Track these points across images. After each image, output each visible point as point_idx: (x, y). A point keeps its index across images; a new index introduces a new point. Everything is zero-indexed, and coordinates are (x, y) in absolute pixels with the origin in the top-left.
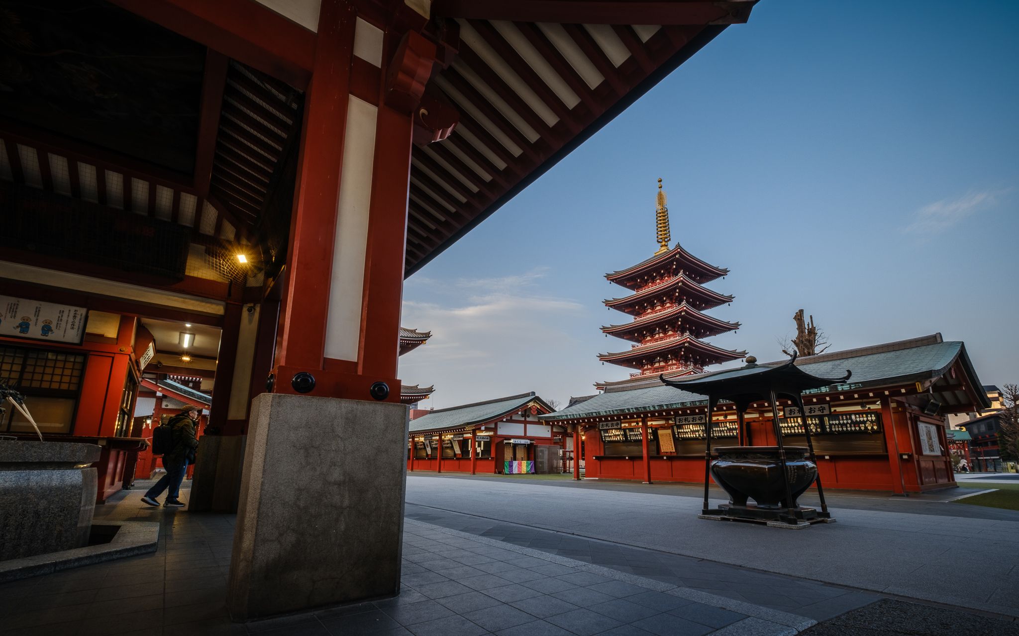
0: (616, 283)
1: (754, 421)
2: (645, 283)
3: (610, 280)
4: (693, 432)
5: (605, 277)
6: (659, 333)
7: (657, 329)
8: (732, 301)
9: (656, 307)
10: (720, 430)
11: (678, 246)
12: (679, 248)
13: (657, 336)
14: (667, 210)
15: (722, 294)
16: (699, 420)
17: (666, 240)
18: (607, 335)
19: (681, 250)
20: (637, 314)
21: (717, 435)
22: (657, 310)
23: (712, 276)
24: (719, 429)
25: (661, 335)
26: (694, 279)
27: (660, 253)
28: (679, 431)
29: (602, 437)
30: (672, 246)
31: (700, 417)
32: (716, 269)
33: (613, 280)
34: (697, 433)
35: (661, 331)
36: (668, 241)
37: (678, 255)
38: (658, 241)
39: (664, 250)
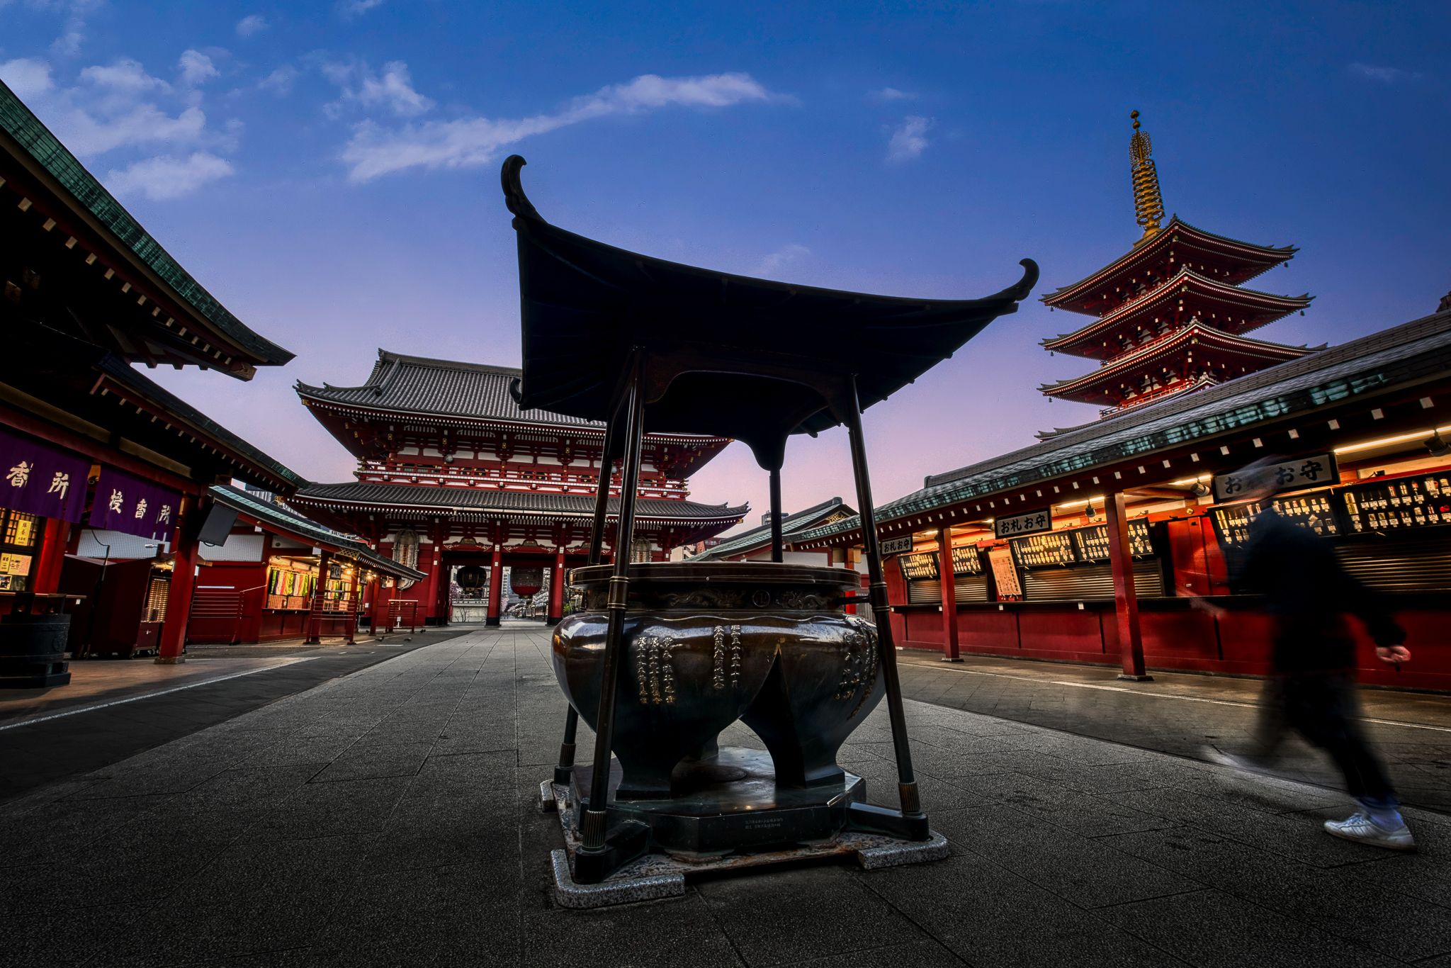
0: (1062, 308)
1: (1175, 519)
2: (1118, 301)
3: (1052, 304)
4: (1049, 550)
5: (1042, 300)
6: (1152, 385)
7: (1146, 377)
8: (1309, 306)
9: (1142, 339)
10: (1100, 543)
11: (1175, 220)
12: (1176, 225)
13: (1149, 390)
14: (1153, 164)
15: (1283, 295)
16: (1038, 522)
17: (1156, 217)
18: (1053, 398)
19: (1180, 227)
20: (1106, 356)
21: (1096, 554)
22: (1145, 344)
23: (1258, 265)
24: (1097, 541)
25: (1157, 387)
26: (1219, 278)
27: (1145, 241)
28: (1023, 550)
29: (902, 569)
30: (1164, 224)
31: (1040, 516)
32: (1268, 250)
33: (1056, 304)
34: (1056, 554)
35: (1154, 380)
36: (1160, 217)
37: (1176, 237)
38: (1139, 222)
39: (1152, 233)
